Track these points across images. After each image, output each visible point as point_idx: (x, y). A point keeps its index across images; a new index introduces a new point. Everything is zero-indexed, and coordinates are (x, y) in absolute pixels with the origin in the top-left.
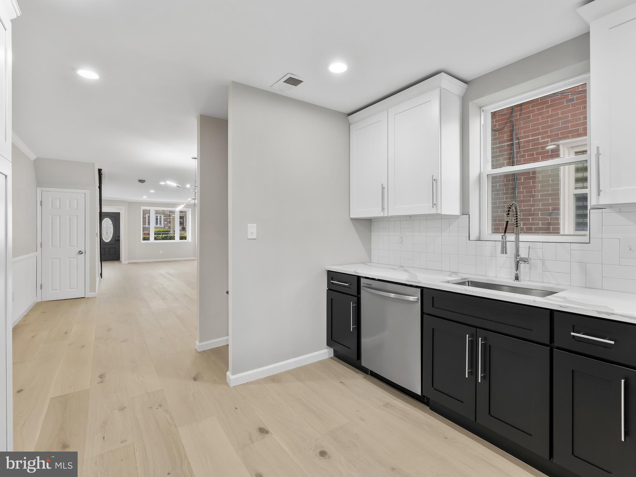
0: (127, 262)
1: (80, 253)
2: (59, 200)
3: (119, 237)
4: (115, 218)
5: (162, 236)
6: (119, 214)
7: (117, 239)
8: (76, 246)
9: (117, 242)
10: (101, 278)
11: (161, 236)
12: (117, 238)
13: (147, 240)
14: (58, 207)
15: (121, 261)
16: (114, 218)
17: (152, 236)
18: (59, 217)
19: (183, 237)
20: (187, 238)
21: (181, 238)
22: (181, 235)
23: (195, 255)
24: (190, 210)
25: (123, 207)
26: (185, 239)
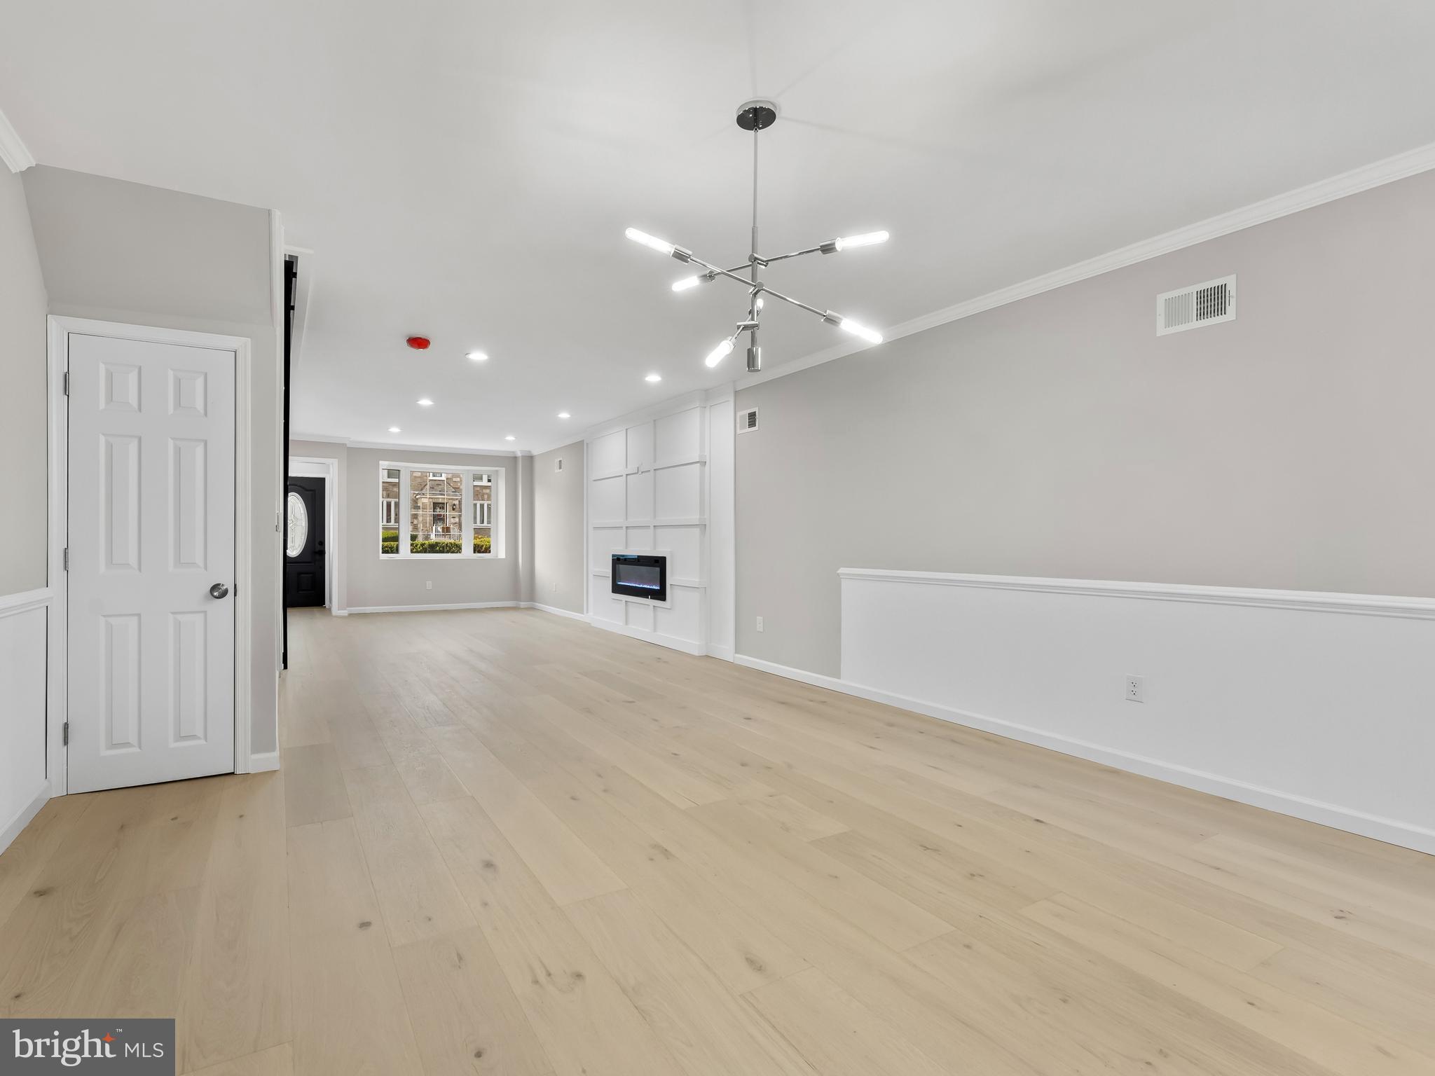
0: (345, 613)
1: (218, 592)
2: (135, 373)
3: (322, 543)
4: (313, 492)
6: (321, 481)
7: (317, 550)
8: (201, 564)
9: (318, 557)
10: (286, 667)
12: (318, 548)
14: (133, 401)
15: (330, 609)
16: (311, 492)
17: (405, 544)
18: (136, 442)
19: (483, 546)
20: (491, 548)
21: (478, 549)
22: (478, 542)
23: (516, 595)
24: (502, 471)
25: (335, 461)
26: (487, 550)
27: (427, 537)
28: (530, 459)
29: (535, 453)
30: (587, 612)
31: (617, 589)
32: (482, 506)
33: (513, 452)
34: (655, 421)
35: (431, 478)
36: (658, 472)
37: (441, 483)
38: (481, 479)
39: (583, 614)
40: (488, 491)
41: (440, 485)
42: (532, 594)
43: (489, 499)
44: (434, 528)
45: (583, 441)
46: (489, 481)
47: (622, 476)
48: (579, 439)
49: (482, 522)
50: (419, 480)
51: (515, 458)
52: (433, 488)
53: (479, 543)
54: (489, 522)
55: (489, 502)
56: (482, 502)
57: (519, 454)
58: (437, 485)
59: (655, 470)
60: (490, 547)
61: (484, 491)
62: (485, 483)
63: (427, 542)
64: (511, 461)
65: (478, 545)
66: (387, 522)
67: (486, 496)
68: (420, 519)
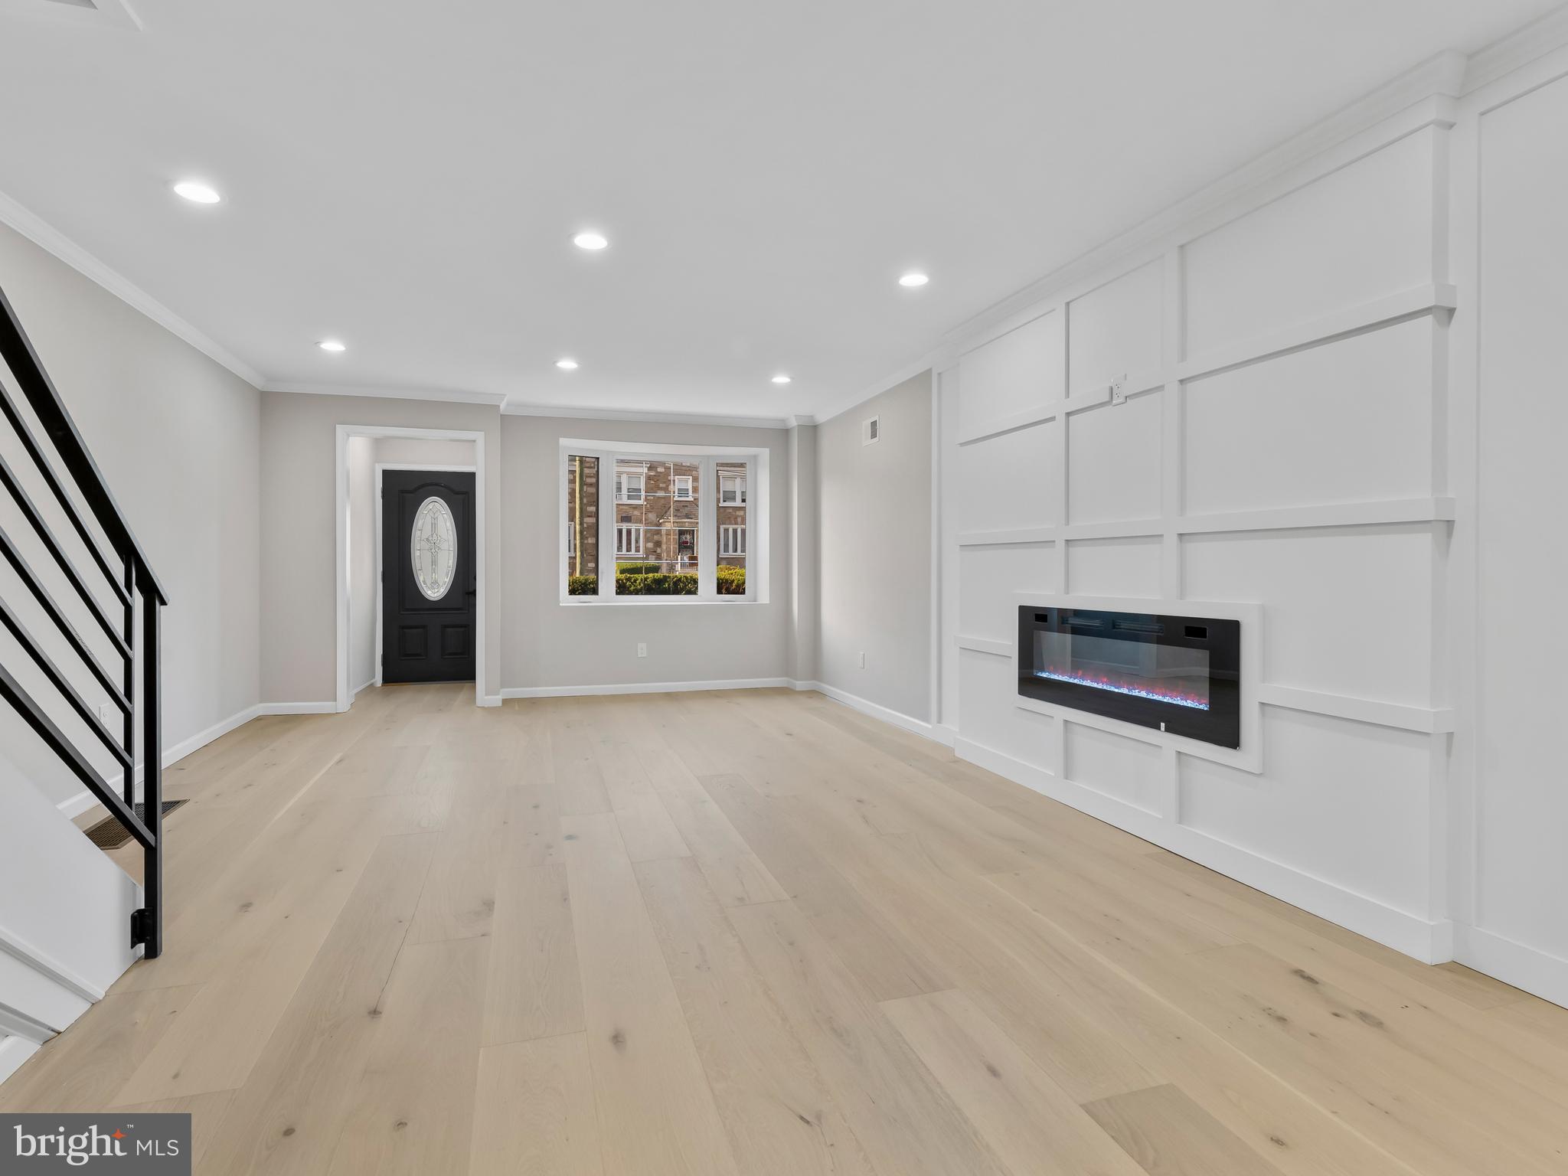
0: (496, 700)
5: (646, 579)
6: (471, 477)
11: (640, 577)
12: (472, 586)
13: (584, 592)
16: (461, 496)
17: (607, 582)
19: (733, 581)
20: (747, 586)
21: (724, 587)
22: (725, 574)
23: (787, 667)
24: (764, 454)
25: (479, 437)
26: (739, 590)
27: (672, 568)
28: (812, 431)
29: (821, 418)
30: (940, 721)
31: (1031, 684)
32: (735, 531)
33: (783, 421)
34: (1182, 247)
35: (676, 499)
36: (1190, 386)
37: (688, 504)
38: (734, 499)
39: (926, 719)
40: (741, 513)
41: (686, 506)
42: (816, 667)
43: (744, 522)
44: (679, 557)
45: (930, 369)
46: (744, 501)
47: (1053, 419)
48: (918, 368)
49: (735, 550)
50: (662, 501)
51: (786, 432)
52: (678, 510)
53: (727, 577)
54: (743, 551)
55: (743, 526)
56: (735, 526)
57: (793, 423)
58: (683, 506)
59: (1182, 381)
60: (744, 583)
61: (738, 513)
62: (738, 503)
63: (671, 575)
64: (779, 436)
65: (727, 580)
66: (627, 551)
67: (739, 520)
68: (664, 547)
